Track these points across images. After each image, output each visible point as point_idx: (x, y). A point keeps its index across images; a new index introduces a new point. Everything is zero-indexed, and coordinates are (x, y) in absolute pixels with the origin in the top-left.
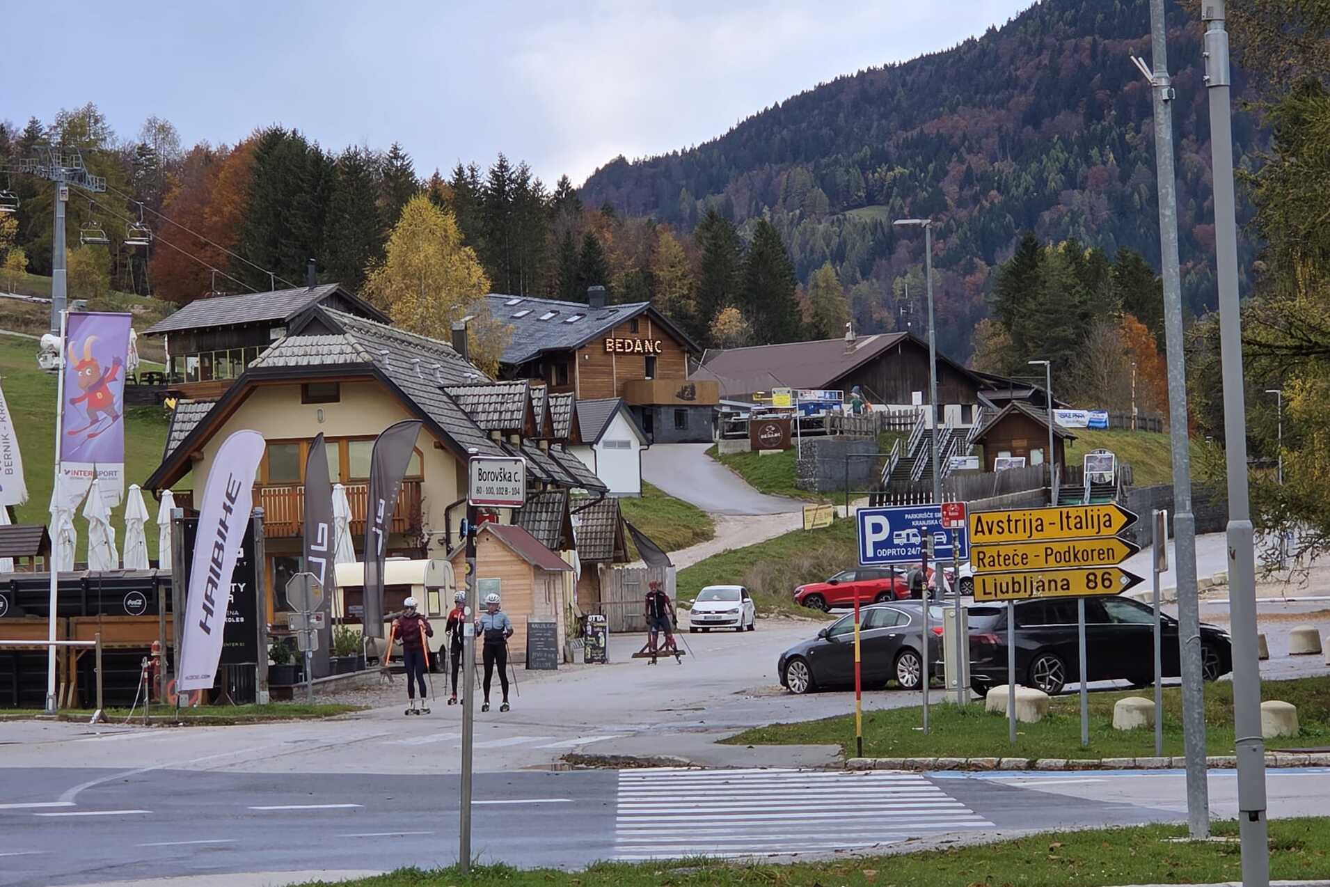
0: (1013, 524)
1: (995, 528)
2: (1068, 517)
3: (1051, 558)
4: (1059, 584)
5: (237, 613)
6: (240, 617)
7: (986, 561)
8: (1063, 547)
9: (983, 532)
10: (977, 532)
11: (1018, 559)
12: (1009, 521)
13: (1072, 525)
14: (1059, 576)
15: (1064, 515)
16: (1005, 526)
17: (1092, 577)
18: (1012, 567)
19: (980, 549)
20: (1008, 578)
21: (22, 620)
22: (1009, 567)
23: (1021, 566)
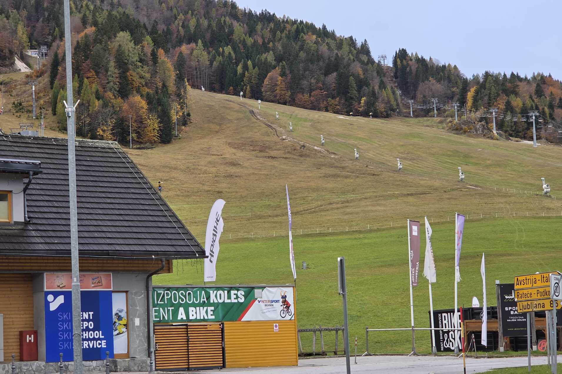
0: (527, 280)
1: (522, 283)
2: (544, 277)
3: (539, 295)
4: (542, 305)
5: (523, 317)
6: (524, 319)
7: (520, 296)
8: (541, 290)
9: (518, 284)
10: (517, 284)
11: (529, 295)
12: (526, 279)
13: (545, 281)
14: (541, 302)
15: (542, 276)
16: (525, 281)
17: (552, 302)
18: (527, 298)
19: (518, 291)
20: (526, 303)
21: (492, 321)
22: (526, 299)
23: (530, 298)
